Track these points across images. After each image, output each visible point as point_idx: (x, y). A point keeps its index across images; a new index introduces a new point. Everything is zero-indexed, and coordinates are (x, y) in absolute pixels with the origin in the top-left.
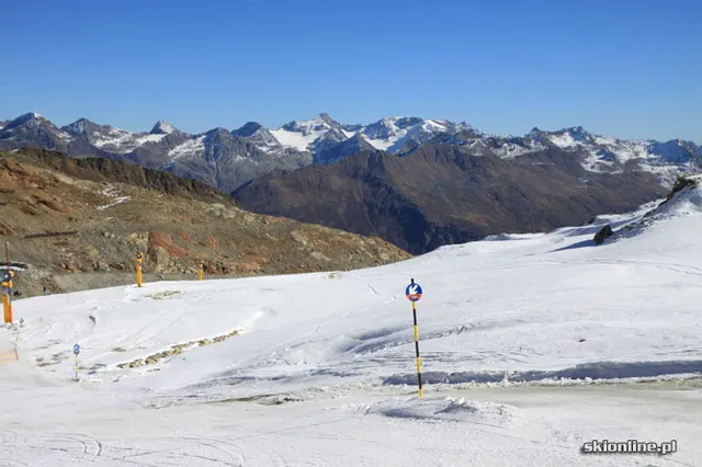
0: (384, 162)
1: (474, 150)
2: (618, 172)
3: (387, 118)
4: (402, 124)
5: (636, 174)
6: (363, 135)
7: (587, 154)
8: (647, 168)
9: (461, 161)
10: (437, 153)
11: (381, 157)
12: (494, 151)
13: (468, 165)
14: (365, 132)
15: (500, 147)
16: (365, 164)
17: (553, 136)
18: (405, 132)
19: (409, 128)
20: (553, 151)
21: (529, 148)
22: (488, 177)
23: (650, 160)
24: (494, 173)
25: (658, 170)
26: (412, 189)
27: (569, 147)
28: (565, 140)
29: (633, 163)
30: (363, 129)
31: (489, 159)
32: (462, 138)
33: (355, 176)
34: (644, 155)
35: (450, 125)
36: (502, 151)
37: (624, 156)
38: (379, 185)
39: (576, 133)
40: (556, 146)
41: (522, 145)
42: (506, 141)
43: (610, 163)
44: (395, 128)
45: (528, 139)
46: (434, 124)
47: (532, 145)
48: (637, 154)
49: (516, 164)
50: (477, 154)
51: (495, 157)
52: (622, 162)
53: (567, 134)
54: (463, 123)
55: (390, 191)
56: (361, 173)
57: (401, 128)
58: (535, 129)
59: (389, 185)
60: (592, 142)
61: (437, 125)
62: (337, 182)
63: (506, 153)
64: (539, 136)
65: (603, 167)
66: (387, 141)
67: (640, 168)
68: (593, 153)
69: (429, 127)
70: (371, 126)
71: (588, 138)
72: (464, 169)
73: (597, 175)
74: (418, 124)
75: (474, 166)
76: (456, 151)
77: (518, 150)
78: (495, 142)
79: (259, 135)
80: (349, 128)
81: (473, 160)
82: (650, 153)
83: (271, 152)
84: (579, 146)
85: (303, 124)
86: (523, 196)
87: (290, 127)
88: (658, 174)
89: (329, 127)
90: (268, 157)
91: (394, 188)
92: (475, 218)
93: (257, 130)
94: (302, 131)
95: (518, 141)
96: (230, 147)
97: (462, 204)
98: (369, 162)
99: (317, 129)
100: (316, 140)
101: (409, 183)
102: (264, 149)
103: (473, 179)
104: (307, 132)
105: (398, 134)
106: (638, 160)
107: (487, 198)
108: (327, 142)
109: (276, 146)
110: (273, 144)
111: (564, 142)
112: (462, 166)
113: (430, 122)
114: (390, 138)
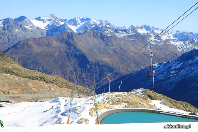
0: (73, 37)
1: (108, 34)
2: (161, 44)
3: (77, 17)
4: (82, 20)
5: (168, 45)
6: (67, 23)
7: (151, 36)
8: (172, 43)
9: (102, 37)
10: (94, 34)
11: (72, 35)
12: (115, 34)
13: (105, 39)
14: (68, 22)
15: (118, 32)
16: (66, 37)
17: (139, 29)
18: (83, 23)
19: (85, 22)
20: (137, 35)
21: (129, 33)
22: (112, 44)
23: (174, 40)
24: (115, 43)
25: (176, 43)
26: (84, 48)
27: (144, 34)
28: (143, 30)
29: (167, 40)
30: (67, 21)
31: (113, 38)
32: (104, 28)
33: (62, 41)
34: (172, 38)
35: (101, 22)
36: (119, 34)
37: (164, 38)
38: (71, 45)
39: (147, 28)
40: (140, 34)
41: (126, 32)
42: (120, 30)
43: (158, 40)
44: (80, 21)
45: (129, 30)
46: (95, 21)
47: (130, 32)
48: (169, 37)
49: (123, 40)
50: (109, 35)
51: (116, 37)
52: (163, 40)
53: (144, 28)
54: (106, 21)
55: (75, 48)
56: (64, 41)
57: (82, 22)
58: (132, 26)
59: (75, 45)
60: (153, 32)
61: (96, 21)
62: (55, 43)
63: (120, 35)
64: (133, 29)
65: (155, 41)
66: (76, 26)
67: (170, 42)
68: (153, 36)
69: (93, 22)
70: (71, 20)
71: (151, 30)
72: (104, 41)
73: (154, 45)
74: (88, 21)
75: (107, 40)
76: (101, 34)
77: (125, 34)
78: (116, 31)
79: (26, 21)
80: (62, 20)
81: (107, 37)
82: (174, 37)
83: (30, 28)
84: (148, 33)
85: (44, 18)
86: (125, 52)
87: (38, 19)
88: (176, 45)
89: (54, 20)
90: (29, 30)
91: (77, 47)
92: (106, 60)
93: (25, 19)
94: (43, 21)
95: (125, 31)
96: (13, 26)
97: (102, 54)
98: (68, 36)
99: (49, 20)
100: (48, 25)
101: (83, 45)
102: (27, 27)
103: (107, 45)
104: (45, 21)
105: (81, 24)
106: (169, 40)
107: (112, 52)
108: (53, 26)
109: (33, 26)
110: (31, 25)
111: (142, 31)
112: (103, 39)
113: (93, 20)
114: (78, 25)
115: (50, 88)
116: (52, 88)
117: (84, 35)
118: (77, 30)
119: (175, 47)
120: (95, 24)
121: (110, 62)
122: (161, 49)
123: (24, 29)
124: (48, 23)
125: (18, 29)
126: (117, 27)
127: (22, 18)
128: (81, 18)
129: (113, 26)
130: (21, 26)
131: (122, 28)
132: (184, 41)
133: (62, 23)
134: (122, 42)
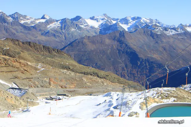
0: (125, 35)
1: (158, 32)
3: (128, 17)
4: (134, 19)
6: (119, 22)
9: (152, 35)
10: (144, 32)
11: (124, 33)
12: (165, 32)
13: (155, 37)
14: (120, 21)
15: (167, 30)
16: (118, 35)
18: (134, 22)
19: (136, 21)
21: (178, 31)
22: (162, 42)
24: (164, 40)
26: (135, 45)
30: (119, 20)
31: (163, 35)
32: (154, 26)
33: (114, 39)
35: (151, 21)
36: (168, 32)
38: (123, 43)
42: (170, 28)
44: (131, 20)
45: (178, 28)
46: (145, 20)
47: (179, 30)
49: (172, 37)
50: (159, 33)
51: (165, 35)
54: (156, 20)
55: (126, 45)
56: (116, 38)
57: (133, 20)
58: (181, 24)
59: (126, 43)
61: (147, 20)
62: (107, 41)
63: (169, 33)
66: (128, 25)
69: (144, 21)
70: (122, 19)
72: (154, 39)
74: (139, 19)
75: (157, 37)
76: (151, 32)
77: (174, 32)
78: (166, 29)
79: (81, 21)
80: (114, 19)
81: (157, 35)
83: (85, 27)
85: (97, 18)
86: (174, 49)
87: (92, 18)
89: (107, 19)
90: (83, 29)
91: (128, 44)
92: (156, 56)
93: (80, 19)
94: (97, 20)
95: (174, 29)
96: (70, 25)
97: (152, 51)
98: (120, 34)
99: (102, 19)
100: (102, 24)
101: (133, 43)
102: (82, 26)
103: (157, 42)
104: (99, 20)
105: (132, 23)
107: (161, 49)
108: (106, 25)
109: (87, 25)
110: (86, 24)
112: (153, 37)
113: (144, 19)
114: (129, 24)
115: (103, 83)
116: (105, 83)
117: (135, 33)
118: (128, 28)
120: (145, 23)
121: (159, 59)
123: (80, 28)
124: (101, 22)
125: (74, 28)
126: (166, 25)
127: (78, 18)
128: (132, 17)
129: (163, 24)
130: (77, 25)
131: (171, 26)
133: (114, 22)
134: (172, 40)
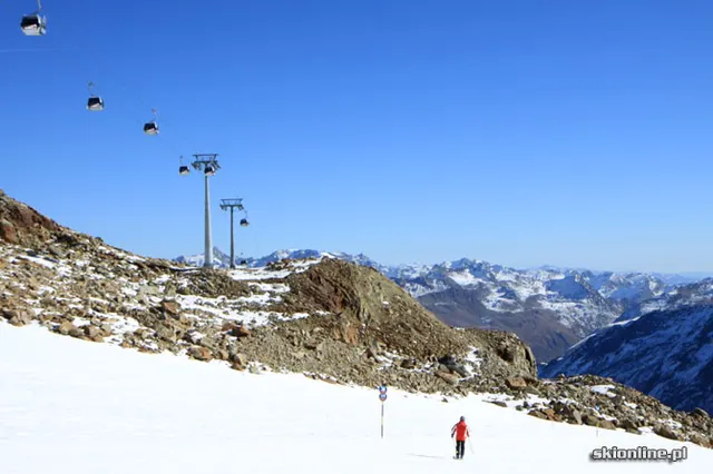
2: (519, 310)
5: (537, 312)
7: (488, 291)
8: (546, 305)
17: (455, 273)
20: (455, 292)
23: (549, 296)
25: (557, 306)
27: (471, 285)
28: (466, 276)
29: (533, 299)
34: (543, 291)
37: (524, 292)
39: (476, 269)
40: (457, 285)
41: (424, 284)
43: (510, 301)
48: (536, 290)
52: (523, 299)
53: (467, 270)
60: (492, 278)
64: (440, 272)
65: (505, 305)
67: (540, 304)
68: (494, 290)
71: (488, 275)
73: (500, 314)
82: (548, 289)
84: (480, 284)
88: (557, 311)
106: (538, 297)
111: (465, 279)
119: (555, 316)
122: (520, 325)
132: (575, 297)
